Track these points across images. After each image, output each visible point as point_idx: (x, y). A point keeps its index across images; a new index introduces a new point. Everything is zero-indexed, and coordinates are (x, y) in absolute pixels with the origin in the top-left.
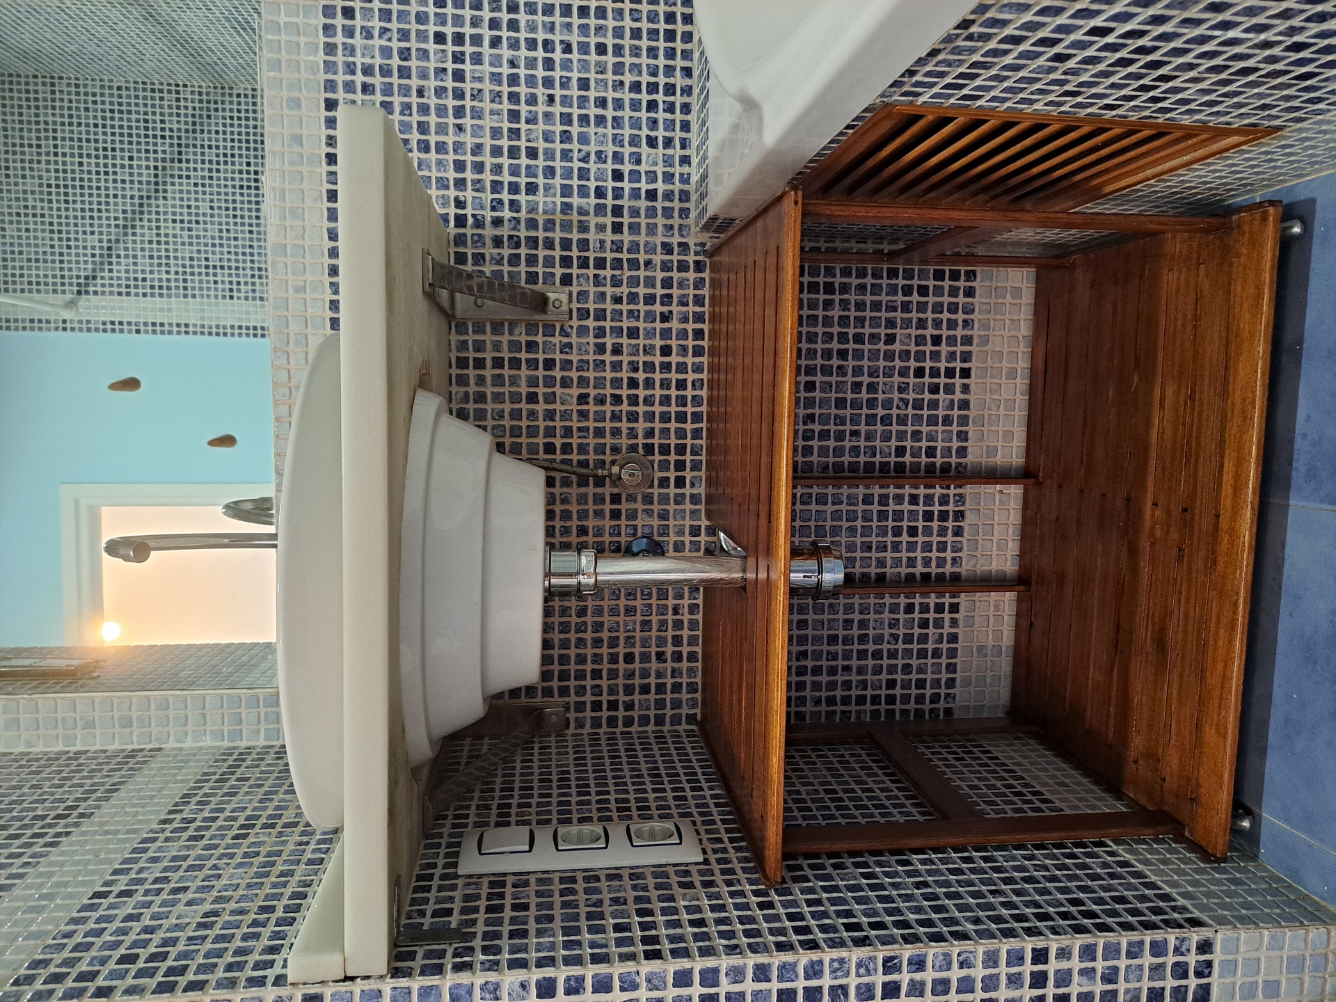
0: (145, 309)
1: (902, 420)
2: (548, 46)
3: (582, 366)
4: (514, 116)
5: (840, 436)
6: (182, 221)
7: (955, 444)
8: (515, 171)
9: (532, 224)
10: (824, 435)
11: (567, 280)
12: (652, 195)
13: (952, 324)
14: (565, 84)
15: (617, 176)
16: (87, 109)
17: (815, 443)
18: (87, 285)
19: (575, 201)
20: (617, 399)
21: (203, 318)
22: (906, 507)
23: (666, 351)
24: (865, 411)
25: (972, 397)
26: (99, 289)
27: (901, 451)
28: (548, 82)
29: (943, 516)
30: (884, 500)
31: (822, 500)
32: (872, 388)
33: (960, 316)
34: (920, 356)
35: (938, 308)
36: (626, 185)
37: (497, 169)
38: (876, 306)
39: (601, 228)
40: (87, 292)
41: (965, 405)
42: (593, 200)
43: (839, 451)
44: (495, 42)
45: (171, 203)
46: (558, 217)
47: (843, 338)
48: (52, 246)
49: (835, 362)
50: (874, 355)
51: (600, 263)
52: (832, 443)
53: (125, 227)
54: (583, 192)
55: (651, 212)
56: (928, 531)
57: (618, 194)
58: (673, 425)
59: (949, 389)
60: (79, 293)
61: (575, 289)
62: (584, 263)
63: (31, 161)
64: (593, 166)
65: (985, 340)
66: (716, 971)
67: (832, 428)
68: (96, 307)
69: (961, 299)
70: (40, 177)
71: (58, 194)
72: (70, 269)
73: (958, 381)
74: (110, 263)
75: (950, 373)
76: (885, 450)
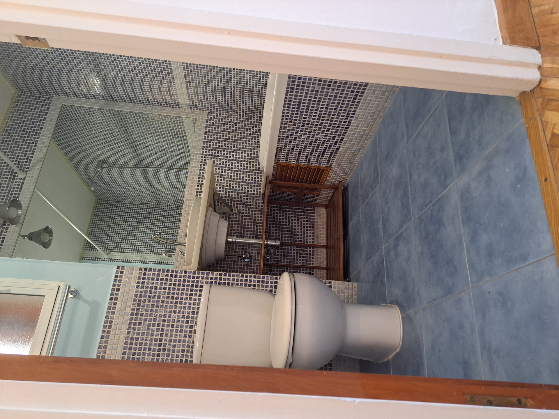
0: (126, 256)
1: (301, 235)
2: (237, 171)
3: (239, 221)
4: (230, 181)
5: (288, 237)
6: (141, 235)
7: (312, 241)
8: (229, 189)
9: (232, 197)
10: (285, 237)
11: (237, 207)
12: (254, 194)
13: (310, 219)
14: (240, 177)
15: (248, 191)
16: (125, 209)
17: (283, 238)
18: (113, 249)
19: (240, 194)
20: (245, 228)
21: (141, 259)
22: (302, 252)
23: (255, 220)
24: (293, 233)
25: (315, 232)
26: (116, 251)
27: (301, 241)
28: (237, 176)
29: (310, 254)
30: (297, 250)
31: (285, 249)
32: (295, 229)
33: (312, 217)
34: (304, 224)
35: (308, 216)
36: (249, 192)
37: (226, 189)
38: (295, 214)
39: (244, 199)
40: (113, 251)
41: (313, 233)
42: (243, 194)
43: (288, 240)
44: (228, 170)
45: (140, 230)
46: (237, 197)
47: (289, 220)
48: (107, 240)
49: (287, 224)
50: (295, 223)
51: (244, 204)
52: (287, 238)
53: (127, 236)
54: (241, 193)
55: (254, 197)
56: (307, 257)
57: (248, 193)
58: (255, 233)
59: (310, 230)
60: (111, 251)
61: (238, 208)
62: (240, 204)
63: (107, 220)
64: (243, 189)
65: (317, 222)
66: (247, 275)
67: (287, 236)
68: (114, 255)
69: (312, 214)
70: (109, 223)
71: (112, 227)
72: (110, 245)
73: (312, 229)
74: (121, 244)
75: (310, 227)
76: (297, 241)
